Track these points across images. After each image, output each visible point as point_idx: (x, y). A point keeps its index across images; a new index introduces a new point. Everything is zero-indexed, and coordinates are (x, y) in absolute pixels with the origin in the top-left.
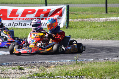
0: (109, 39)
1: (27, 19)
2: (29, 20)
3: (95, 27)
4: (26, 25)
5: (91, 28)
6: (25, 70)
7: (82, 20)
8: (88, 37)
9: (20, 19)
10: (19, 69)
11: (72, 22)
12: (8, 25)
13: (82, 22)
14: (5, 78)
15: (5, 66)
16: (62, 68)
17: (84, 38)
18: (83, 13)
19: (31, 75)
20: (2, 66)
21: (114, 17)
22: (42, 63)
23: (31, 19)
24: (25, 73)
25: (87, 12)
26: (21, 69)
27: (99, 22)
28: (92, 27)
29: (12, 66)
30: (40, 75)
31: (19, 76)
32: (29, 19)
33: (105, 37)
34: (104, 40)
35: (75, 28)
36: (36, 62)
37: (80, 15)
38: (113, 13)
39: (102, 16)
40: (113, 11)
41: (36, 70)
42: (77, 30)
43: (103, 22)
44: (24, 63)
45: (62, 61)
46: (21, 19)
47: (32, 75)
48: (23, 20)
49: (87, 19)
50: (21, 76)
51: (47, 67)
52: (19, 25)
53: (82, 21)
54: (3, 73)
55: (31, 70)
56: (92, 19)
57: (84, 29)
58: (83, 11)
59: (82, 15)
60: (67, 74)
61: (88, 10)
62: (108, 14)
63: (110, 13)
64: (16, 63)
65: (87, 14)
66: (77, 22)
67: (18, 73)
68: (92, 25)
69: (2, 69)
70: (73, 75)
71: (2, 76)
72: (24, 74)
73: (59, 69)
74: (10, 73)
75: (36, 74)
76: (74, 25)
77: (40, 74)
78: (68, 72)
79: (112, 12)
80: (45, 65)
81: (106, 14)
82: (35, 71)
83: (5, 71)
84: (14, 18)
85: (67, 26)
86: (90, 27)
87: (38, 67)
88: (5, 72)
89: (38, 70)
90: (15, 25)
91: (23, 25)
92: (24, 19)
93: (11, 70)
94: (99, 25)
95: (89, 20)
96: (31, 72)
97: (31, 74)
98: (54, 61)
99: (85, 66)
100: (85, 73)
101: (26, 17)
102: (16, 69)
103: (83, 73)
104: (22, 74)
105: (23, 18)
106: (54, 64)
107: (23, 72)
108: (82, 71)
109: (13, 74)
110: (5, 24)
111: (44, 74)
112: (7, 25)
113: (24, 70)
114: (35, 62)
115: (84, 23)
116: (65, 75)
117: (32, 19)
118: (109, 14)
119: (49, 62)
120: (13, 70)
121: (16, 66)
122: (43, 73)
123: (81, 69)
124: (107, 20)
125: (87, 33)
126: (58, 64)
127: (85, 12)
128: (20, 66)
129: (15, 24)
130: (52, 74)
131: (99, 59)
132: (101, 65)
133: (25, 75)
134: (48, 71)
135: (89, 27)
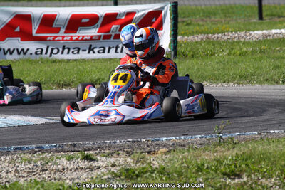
0: (277, 83)
1: (80, 38)
2: (86, 40)
3: (240, 55)
4: (78, 53)
5: (232, 57)
6: (97, 161)
7: (208, 38)
8: (226, 78)
9: (63, 37)
10: (83, 159)
11: (185, 44)
12: (36, 53)
13: (208, 43)
14: (53, 181)
15: (49, 152)
16: (186, 154)
17: (218, 80)
18: (206, 21)
19: (113, 172)
20: (43, 153)
21: (280, 29)
22: (136, 144)
23: (89, 37)
24: (99, 168)
25: (213, 19)
26: (88, 158)
27: (249, 42)
28: (235, 53)
29: (64, 152)
30: (137, 172)
31: (85, 175)
32: (85, 38)
33: (268, 76)
34: (266, 85)
35: (193, 56)
36: (121, 142)
37: (199, 25)
38: (277, 19)
39: (251, 28)
40: (275, 13)
41: (125, 160)
42: (199, 62)
43: (259, 42)
44: (94, 144)
45: (183, 137)
46: (65, 38)
47: (115, 171)
48: (71, 39)
49: (220, 35)
50: (90, 177)
51: (149, 152)
52: (62, 53)
53: (208, 41)
54: (47, 170)
55: (112, 160)
56: (231, 35)
57: (216, 59)
58: (203, 16)
59: (203, 25)
60: (200, 169)
61: (215, 14)
62: (264, 21)
63: (270, 19)
64: (75, 145)
65: (214, 24)
66: (197, 42)
67: (81, 169)
68: (232, 49)
69: (43, 159)
70: (216, 171)
71: (44, 176)
72: (96, 171)
73: (181, 157)
74: (64, 169)
75: (127, 170)
76: (189, 49)
77: (136, 170)
78: (203, 165)
79: (272, 15)
80: (144, 149)
81: (260, 21)
82: (122, 162)
83: (50, 164)
84: (50, 36)
85: (173, 53)
86: (229, 54)
87: (128, 153)
88: (51, 166)
89: (129, 159)
90: (52, 53)
91: (73, 52)
92: (74, 38)
93: (64, 162)
94: (250, 49)
95: (225, 38)
96: (113, 165)
97: (113, 169)
98: (164, 139)
99: (242, 148)
100: (243, 166)
101: (77, 34)
102: (78, 158)
103: (240, 166)
104: (92, 171)
105: (71, 37)
106: (165, 146)
107: (94, 165)
108: (236, 160)
109: (71, 170)
110: (28, 49)
111: (146, 170)
112: (34, 53)
113: (94, 160)
114: (118, 141)
115: (214, 45)
116: (197, 171)
117: (92, 37)
118: (268, 21)
119: (152, 141)
120: (69, 160)
121: (76, 153)
122: (143, 168)
123: (232, 157)
124: (266, 36)
125: (224, 68)
126: (173, 144)
127: (208, 19)
128: (85, 150)
129: (52, 49)
130: (164, 169)
131: (272, 131)
132: (281, 146)
133: (99, 173)
134: (154, 162)
135: (225, 53)
